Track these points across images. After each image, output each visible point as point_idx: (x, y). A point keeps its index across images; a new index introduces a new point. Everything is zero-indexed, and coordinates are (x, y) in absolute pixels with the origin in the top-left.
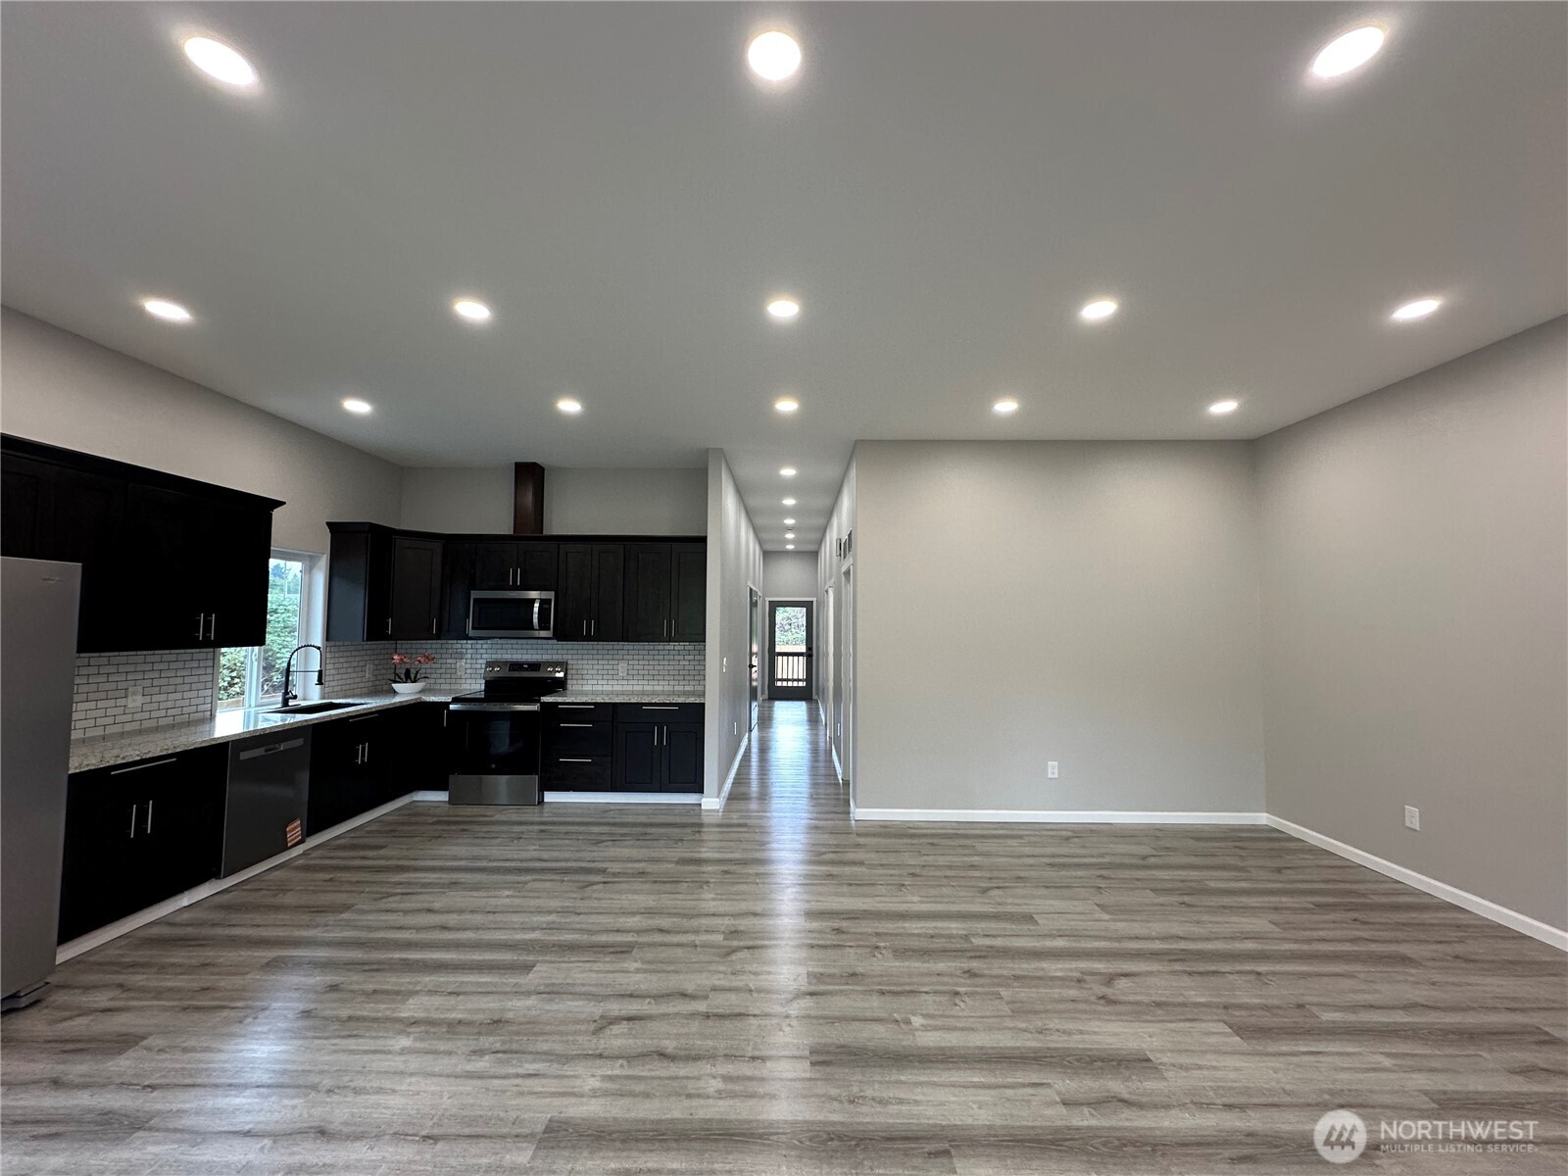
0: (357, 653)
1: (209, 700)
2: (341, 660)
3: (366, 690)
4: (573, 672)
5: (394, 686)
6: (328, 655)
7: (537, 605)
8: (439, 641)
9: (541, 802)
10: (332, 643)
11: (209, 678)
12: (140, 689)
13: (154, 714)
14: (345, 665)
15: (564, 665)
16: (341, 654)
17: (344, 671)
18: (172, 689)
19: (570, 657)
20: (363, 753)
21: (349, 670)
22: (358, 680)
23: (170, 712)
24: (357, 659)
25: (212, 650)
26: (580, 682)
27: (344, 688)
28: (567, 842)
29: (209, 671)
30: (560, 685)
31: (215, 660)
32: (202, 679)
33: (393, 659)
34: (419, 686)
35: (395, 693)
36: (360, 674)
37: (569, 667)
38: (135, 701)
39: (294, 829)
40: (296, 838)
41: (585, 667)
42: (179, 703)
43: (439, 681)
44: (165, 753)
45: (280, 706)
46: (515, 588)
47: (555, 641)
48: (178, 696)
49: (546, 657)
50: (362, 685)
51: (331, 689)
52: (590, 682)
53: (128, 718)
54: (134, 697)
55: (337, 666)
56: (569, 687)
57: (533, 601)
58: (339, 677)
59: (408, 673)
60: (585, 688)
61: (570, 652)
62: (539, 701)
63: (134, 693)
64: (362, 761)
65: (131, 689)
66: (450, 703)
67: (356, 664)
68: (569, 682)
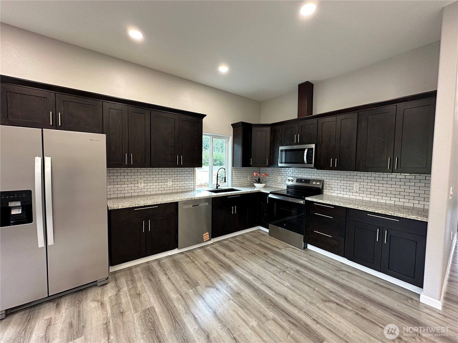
0: (244, 171)
1: (193, 185)
2: (238, 174)
3: (248, 185)
4: (327, 185)
5: (255, 184)
6: (233, 172)
7: (306, 151)
8: (269, 168)
9: (305, 248)
10: (235, 168)
11: (192, 177)
12: (171, 180)
13: (176, 188)
14: (240, 175)
15: (322, 182)
16: (238, 172)
17: (240, 177)
18: (181, 180)
19: (325, 178)
20: (234, 210)
21: (241, 177)
22: (245, 181)
23: (181, 188)
24: (244, 173)
25: (193, 168)
26: (330, 191)
27: (240, 183)
28: (307, 288)
29: (193, 175)
30: (318, 191)
31: (194, 172)
32: (190, 178)
33: (254, 174)
34: (263, 185)
35: (254, 186)
36: (246, 179)
37: (325, 183)
38: (170, 184)
39: (206, 235)
40: (207, 238)
41: (333, 183)
42: (183, 185)
43: (272, 184)
44: (153, 204)
45: (216, 188)
46: (297, 144)
47: (315, 170)
48: (183, 183)
49: (313, 177)
50: (247, 183)
51: (235, 184)
52: (336, 192)
53: (168, 189)
54: (169, 182)
55: (237, 176)
56: (325, 193)
57: (304, 150)
58: (238, 179)
59: (259, 179)
60: (333, 194)
61: (325, 175)
62: (304, 199)
63: (169, 181)
64: (234, 212)
65: (168, 180)
66: (269, 194)
67: (244, 175)
68: (325, 190)
